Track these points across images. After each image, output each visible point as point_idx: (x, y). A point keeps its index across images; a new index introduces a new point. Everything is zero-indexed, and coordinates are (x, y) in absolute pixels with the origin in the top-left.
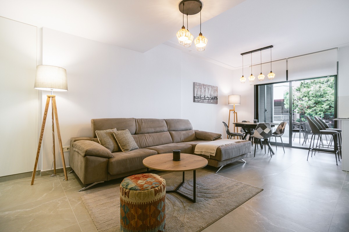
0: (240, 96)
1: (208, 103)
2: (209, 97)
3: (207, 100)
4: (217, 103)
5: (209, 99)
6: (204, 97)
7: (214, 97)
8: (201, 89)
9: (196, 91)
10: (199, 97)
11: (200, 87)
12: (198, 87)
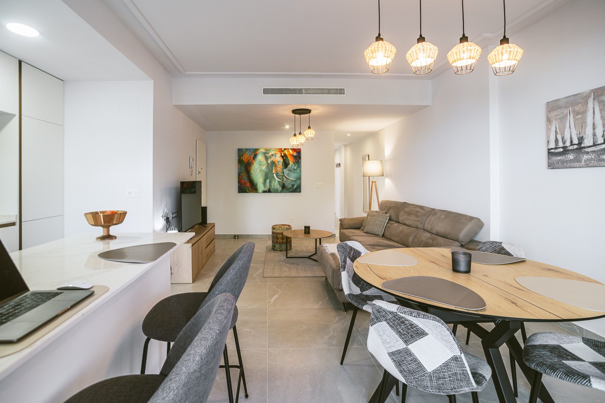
6: (601, 141)
8: (584, 113)
9: (553, 129)
10: (571, 148)
11: (577, 108)
12: (566, 111)
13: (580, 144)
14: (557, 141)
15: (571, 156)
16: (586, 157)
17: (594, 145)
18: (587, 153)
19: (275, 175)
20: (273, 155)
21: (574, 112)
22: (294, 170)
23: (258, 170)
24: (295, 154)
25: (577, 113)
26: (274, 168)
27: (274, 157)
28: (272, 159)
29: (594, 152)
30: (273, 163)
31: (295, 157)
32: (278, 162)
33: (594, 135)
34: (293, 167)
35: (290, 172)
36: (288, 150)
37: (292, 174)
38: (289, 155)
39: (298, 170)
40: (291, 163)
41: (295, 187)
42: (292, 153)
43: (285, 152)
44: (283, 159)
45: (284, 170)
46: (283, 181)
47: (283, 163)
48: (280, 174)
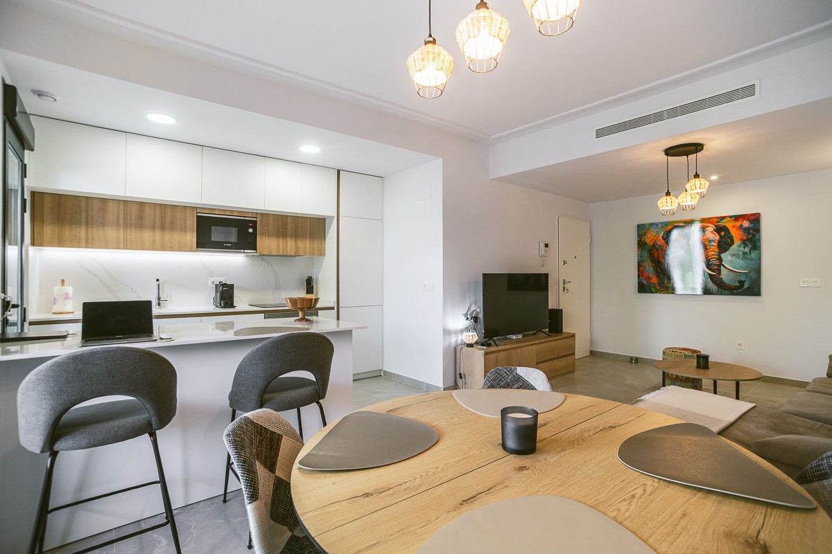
22: (745, 253)
24: (747, 224)
31: (747, 230)
32: (709, 241)
34: (742, 249)
35: (734, 257)
36: (729, 219)
37: (739, 262)
38: (733, 226)
39: (753, 255)
40: (737, 242)
41: (746, 286)
42: (738, 224)
43: (723, 223)
44: (720, 235)
45: (722, 255)
46: (720, 273)
47: (719, 242)
48: (714, 261)
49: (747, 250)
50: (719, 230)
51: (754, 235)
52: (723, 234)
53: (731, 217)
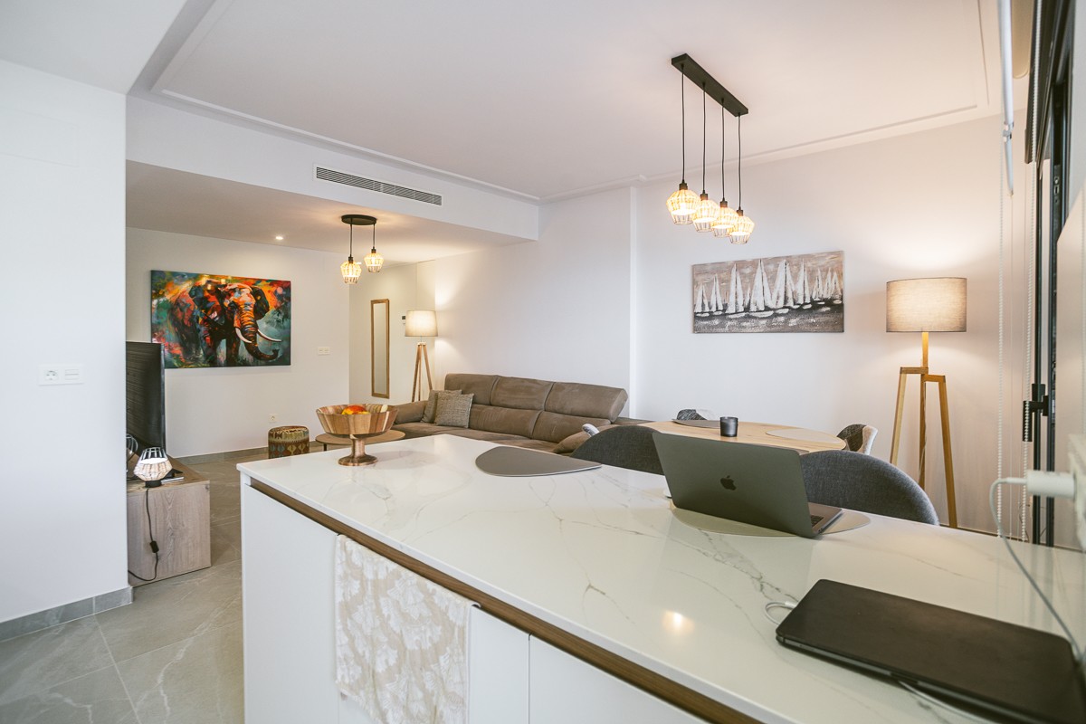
0: (965, 279)
1: (771, 329)
2: (772, 305)
3: (764, 322)
4: (838, 327)
5: (776, 315)
6: (741, 309)
7: (812, 302)
8: (728, 281)
9: (700, 293)
10: (716, 313)
11: (722, 276)
12: (713, 277)
13: (724, 310)
14: (703, 305)
15: (716, 322)
16: (729, 323)
17: (736, 313)
18: (731, 320)
19: (238, 332)
20: (234, 290)
21: (720, 279)
22: (278, 321)
23: (200, 320)
24: (280, 291)
25: (722, 281)
26: (236, 317)
27: (237, 294)
28: (232, 298)
29: (736, 319)
30: (235, 306)
31: (280, 297)
32: (246, 305)
33: (736, 303)
34: (276, 316)
35: (269, 325)
36: (265, 283)
37: (273, 329)
38: (269, 291)
39: (285, 323)
40: (272, 309)
41: (279, 355)
42: (273, 289)
43: (260, 286)
44: (256, 299)
45: (258, 322)
46: (255, 342)
47: (255, 307)
48: (249, 328)
49: (280, 318)
50: (256, 293)
51: (286, 303)
52: (259, 298)
53: (267, 281)
